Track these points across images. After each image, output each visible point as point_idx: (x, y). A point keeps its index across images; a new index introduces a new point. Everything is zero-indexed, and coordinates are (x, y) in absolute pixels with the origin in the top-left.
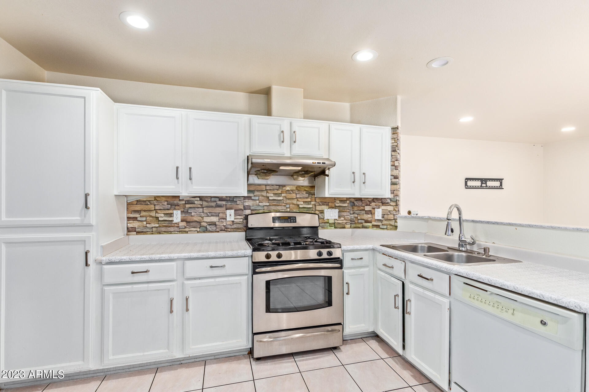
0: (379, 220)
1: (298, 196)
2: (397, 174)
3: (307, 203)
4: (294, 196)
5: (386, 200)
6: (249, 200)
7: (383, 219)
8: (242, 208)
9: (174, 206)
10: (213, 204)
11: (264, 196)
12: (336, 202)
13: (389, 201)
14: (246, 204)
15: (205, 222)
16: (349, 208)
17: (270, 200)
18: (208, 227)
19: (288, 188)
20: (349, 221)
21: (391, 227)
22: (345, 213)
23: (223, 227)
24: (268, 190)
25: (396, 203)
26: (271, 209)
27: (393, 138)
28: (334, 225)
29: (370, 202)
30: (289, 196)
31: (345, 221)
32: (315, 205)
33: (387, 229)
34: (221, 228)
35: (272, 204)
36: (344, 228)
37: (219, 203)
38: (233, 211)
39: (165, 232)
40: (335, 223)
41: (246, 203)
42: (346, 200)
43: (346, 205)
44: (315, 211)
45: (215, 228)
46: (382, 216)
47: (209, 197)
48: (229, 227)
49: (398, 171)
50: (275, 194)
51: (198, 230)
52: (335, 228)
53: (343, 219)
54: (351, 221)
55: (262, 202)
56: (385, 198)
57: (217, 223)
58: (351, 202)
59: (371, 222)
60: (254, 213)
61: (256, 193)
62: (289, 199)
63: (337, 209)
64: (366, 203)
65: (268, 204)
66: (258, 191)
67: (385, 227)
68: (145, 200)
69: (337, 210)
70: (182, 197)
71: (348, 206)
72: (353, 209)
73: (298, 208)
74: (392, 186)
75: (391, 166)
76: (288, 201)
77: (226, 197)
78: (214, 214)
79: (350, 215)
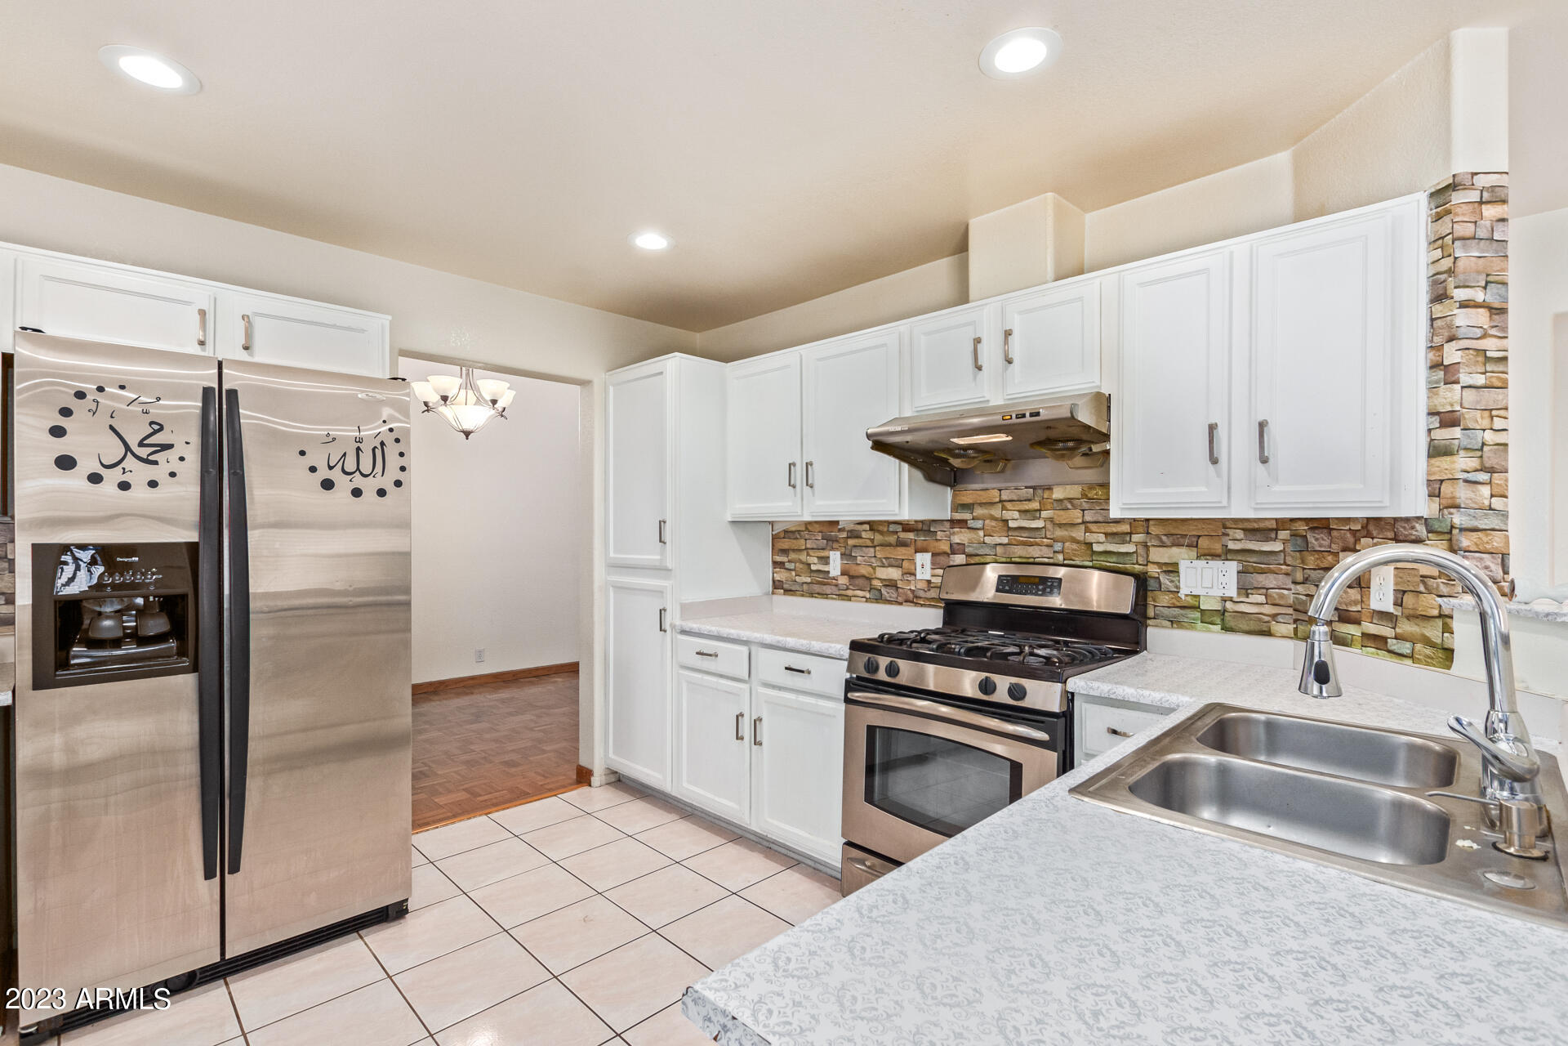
0: (1384, 616)
1: (1088, 518)
2: (1452, 405)
3: (1117, 539)
4: (1076, 515)
5: (1413, 528)
6: (962, 530)
7: (1397, 611)
8: (947, 548)
9: (831, 542)
10: (892, 539)
11: (996, 519)
12: (1228, 535)
13: (1421, 530)
14: (956, 539)
15: (878, 579)
16: (1289, 560)
17: (1010, 529)
18: (884, 591)
19: (1058, 493)
20: (1290, 611)
21: (1428, 651)
22: (1271, 576)
23: (909, 592)
24: (1005, 501)
25: (1450, 540)
26: (1014, 553)
27: (1434, 241)
28: (1223, 620)
29: (1354, 536)
30: (1063, 517)
31: (1268, 610)
32: (1146, 547)
33: (1411, 657)
34: (906, 595)
35: (1015, 539)
36: (1268, 633)
37: (903, 535)
38: (928, 556)
39: (818, 594)
40: (1225, 611)
41: (956, 537)
42: (1277, 530)
43: (1277, 546)
44: (1147, 565)
45: (895, 595)
46: (1396, 599)
47: (885, 521)
48: (922, 594)
49: (1457, 387)
50: (1023, 512)
51: (868, 596)
52: (1226, 629)
53: (1262, 599)
54: (1295, 610)
55: (992, 534)
56: (1407, 520)
57: (900, 584)
58: (1294, 535)
59: (1357, 622)
60: (973, 562)
61: (979, 511)
62: (1060, 525)
63: (1235, 562)
64: (1343, 539)
65: (1005, 540)
66: (981, 504)
67: (1406, 648)
68: (794, 529)
69: (1232, 567)
70: (843, 523)
71: (1283, 551)
72: (1303, 562)
73: (1089, 552)
74: (1433, 461)
75: (1431, 367)
76: (1059, 533)
77: (916, 521)
78: (894, 563)
79: (1292, 586)
